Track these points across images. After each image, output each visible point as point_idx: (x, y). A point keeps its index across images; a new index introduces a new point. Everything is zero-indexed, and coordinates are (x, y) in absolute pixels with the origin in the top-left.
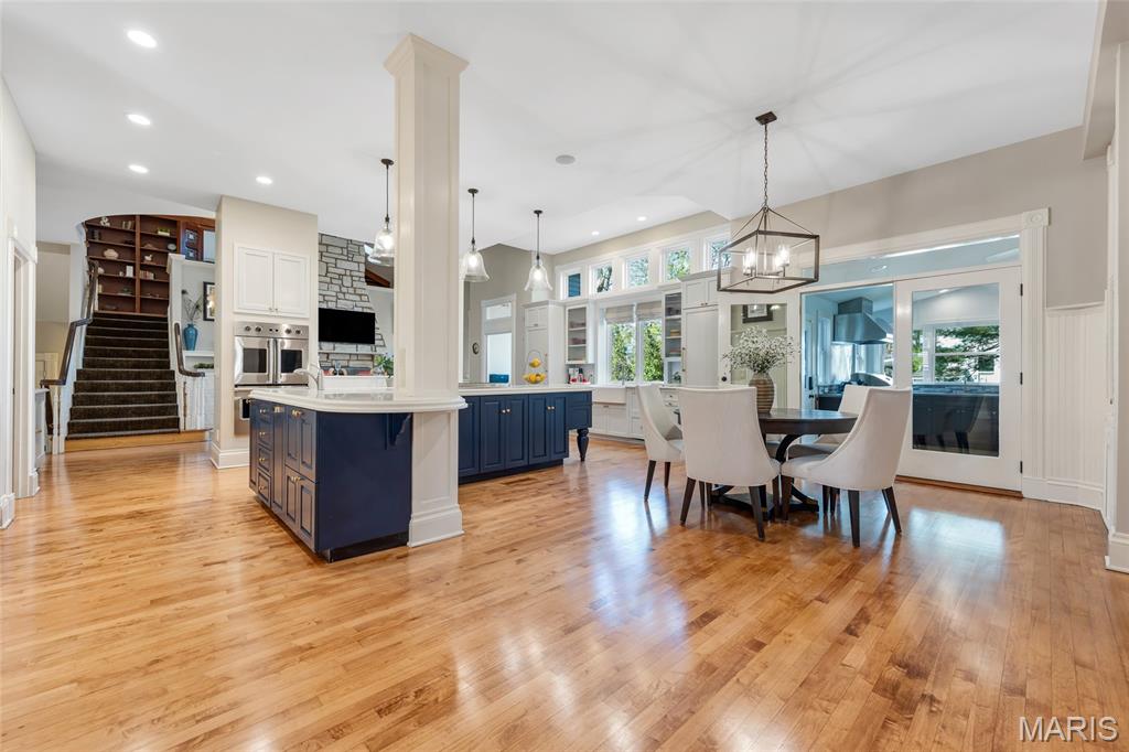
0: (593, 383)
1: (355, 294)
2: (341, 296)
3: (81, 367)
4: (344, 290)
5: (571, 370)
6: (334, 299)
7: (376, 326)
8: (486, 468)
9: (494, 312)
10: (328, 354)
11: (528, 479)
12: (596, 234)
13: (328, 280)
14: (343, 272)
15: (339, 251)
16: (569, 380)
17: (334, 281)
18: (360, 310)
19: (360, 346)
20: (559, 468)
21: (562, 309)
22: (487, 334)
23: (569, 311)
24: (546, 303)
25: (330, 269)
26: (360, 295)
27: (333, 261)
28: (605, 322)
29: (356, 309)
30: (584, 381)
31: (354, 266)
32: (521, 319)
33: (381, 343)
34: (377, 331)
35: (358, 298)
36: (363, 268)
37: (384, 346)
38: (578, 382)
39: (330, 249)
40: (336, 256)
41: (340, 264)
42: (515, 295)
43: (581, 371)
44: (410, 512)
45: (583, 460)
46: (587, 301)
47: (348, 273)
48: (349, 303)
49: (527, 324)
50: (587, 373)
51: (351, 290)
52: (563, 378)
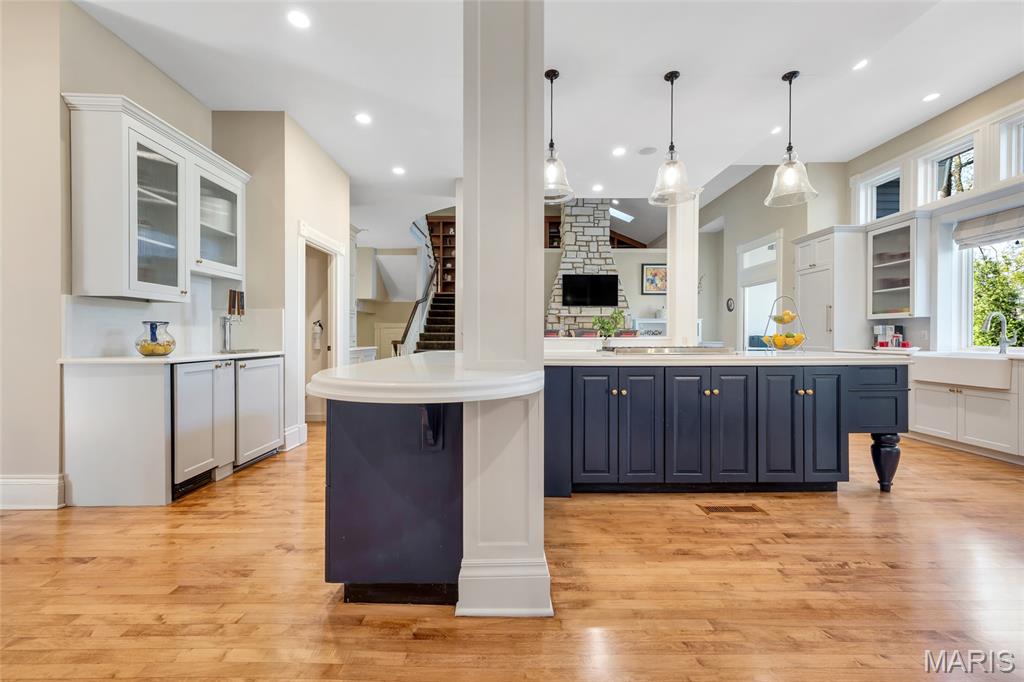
0: (926, 348)
1: (601, 258)
2: (587, 261)
3: (422, 332)
4: (590, 255)
5: (879, 329)
6: (581, 265)
7: (619, 287)
8: (676, 476)
9: (754, 257)
10: (575, 317)
11: (751, 509)
12: (932, 99)
13: (577, 248)
14: (590, 239)
15: (586, 219)
16: (876, 343)
17: (582, 248)
18: (605, 273)
19: (604, 308)
20: (824, 498)
21: (861, 236)
22: (744, 287)
23: (875, 237)
24: (830, 231)
25: (579, 238)
26: (605, 259)
27: (581, 229)
28: (956, 246)
29: (601, 273)
30: (904, 345)
31: (599, 231)
32: (789, 261)
33: (625, 304)
34: (619, 293)
35: (602, 262)
36: (608, 233)
37: (628, 307)
38: (892, 349)
39: (579, 219)
40: (583, 225)
41: (588, 231)
42: (782, 230)
43: (899, 329)
44: (460, 556)
45: (885, 488)
46: (912, 216)
47: (594, 239)
48: (595, 267)
49: (799, 265)
50: (912, 333)
51: (597, 255)
52: (864, 339)
